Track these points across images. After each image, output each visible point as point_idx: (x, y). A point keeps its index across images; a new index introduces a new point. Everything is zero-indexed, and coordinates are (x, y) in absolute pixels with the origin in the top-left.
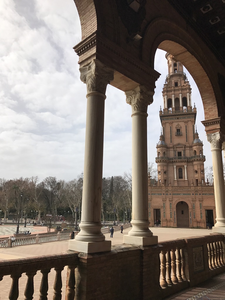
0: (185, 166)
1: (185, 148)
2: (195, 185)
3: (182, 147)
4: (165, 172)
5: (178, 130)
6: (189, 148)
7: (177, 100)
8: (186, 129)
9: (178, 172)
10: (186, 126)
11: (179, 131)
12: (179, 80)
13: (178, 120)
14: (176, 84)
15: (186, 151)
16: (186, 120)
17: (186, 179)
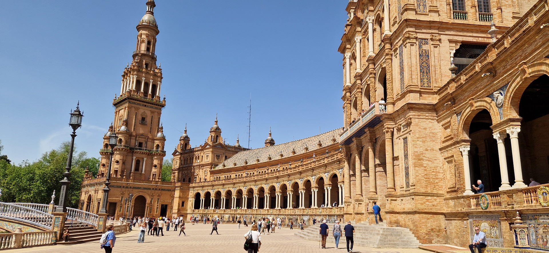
0: (145, 159)
1: (147, 139)
3: (145, 138)
4: (123, 163)
6: (151, 140)
7: (147, 85)
8: (152, 119)
9: (136, 163)
10: (152, 116)
11: (144, 120)
12: (151, 62)
13: (145, 107)
15: (148, 143)
16: (153, 110)
17: (143, 172)
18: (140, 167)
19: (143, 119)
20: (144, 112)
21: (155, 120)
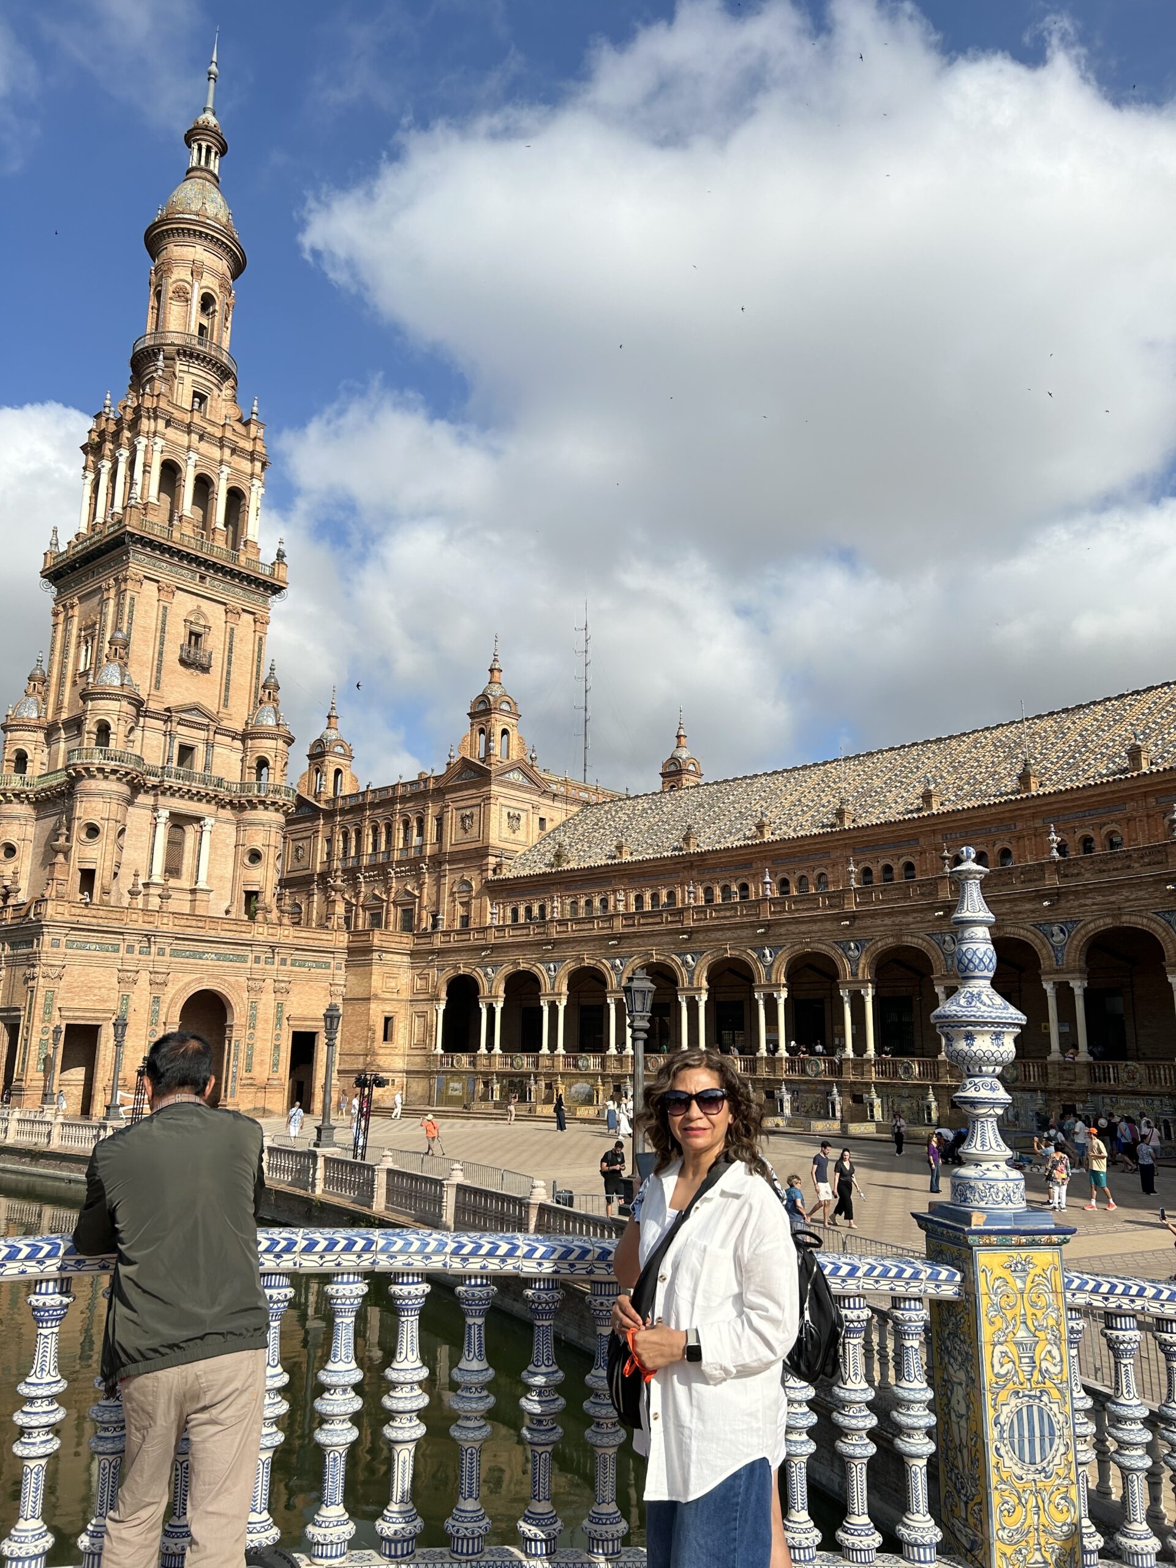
0: (209, 821)
1: (215, 732)
3: (204, 727)
6: (229, 740)
8: (231, 643)
10: (232, 630)
11: (197, 645)
13: (199, 589)
15: (218, 750)
16: (233, 600)
17: (202, 885)
18: (185, 861)
19: (195, 637)
20: (199, 607)
21: (245, 649)
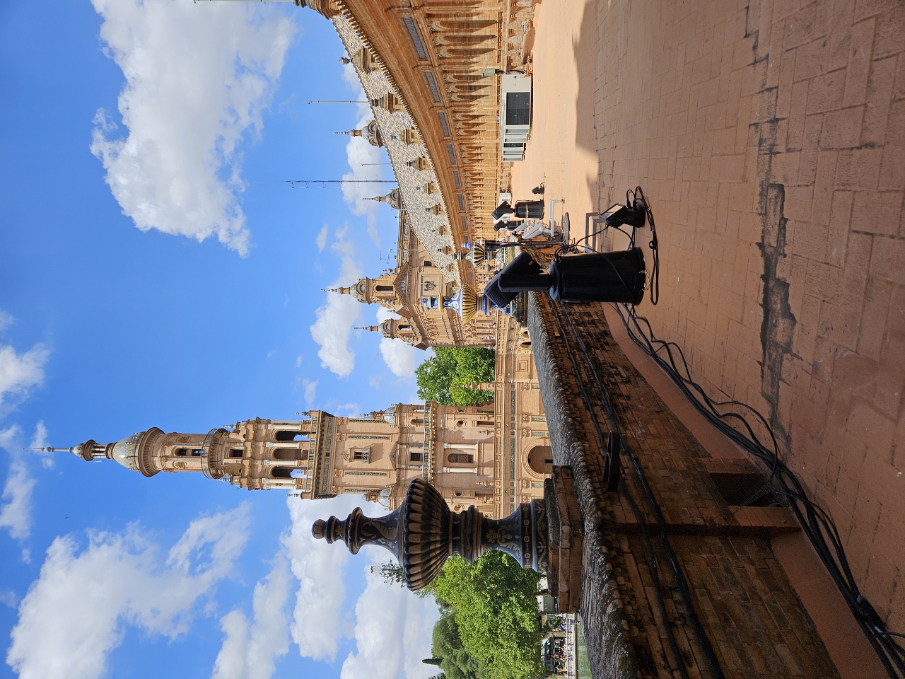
0: (446, 446)
1: (402, 444)
2: (491, 428)
3: (400, 448)
4: (458, 494)
5: (358, 456)
6: (405, 435)
7: (279, 454)
8: (357, 437)
9: (456, 464)
10: (350, 437)
11: (359, 453)
12: (226, 445)
13: (332, 455)
14: (237, 454)
15: (410, 441)
16: (335, 437)
20: (342, 455)
